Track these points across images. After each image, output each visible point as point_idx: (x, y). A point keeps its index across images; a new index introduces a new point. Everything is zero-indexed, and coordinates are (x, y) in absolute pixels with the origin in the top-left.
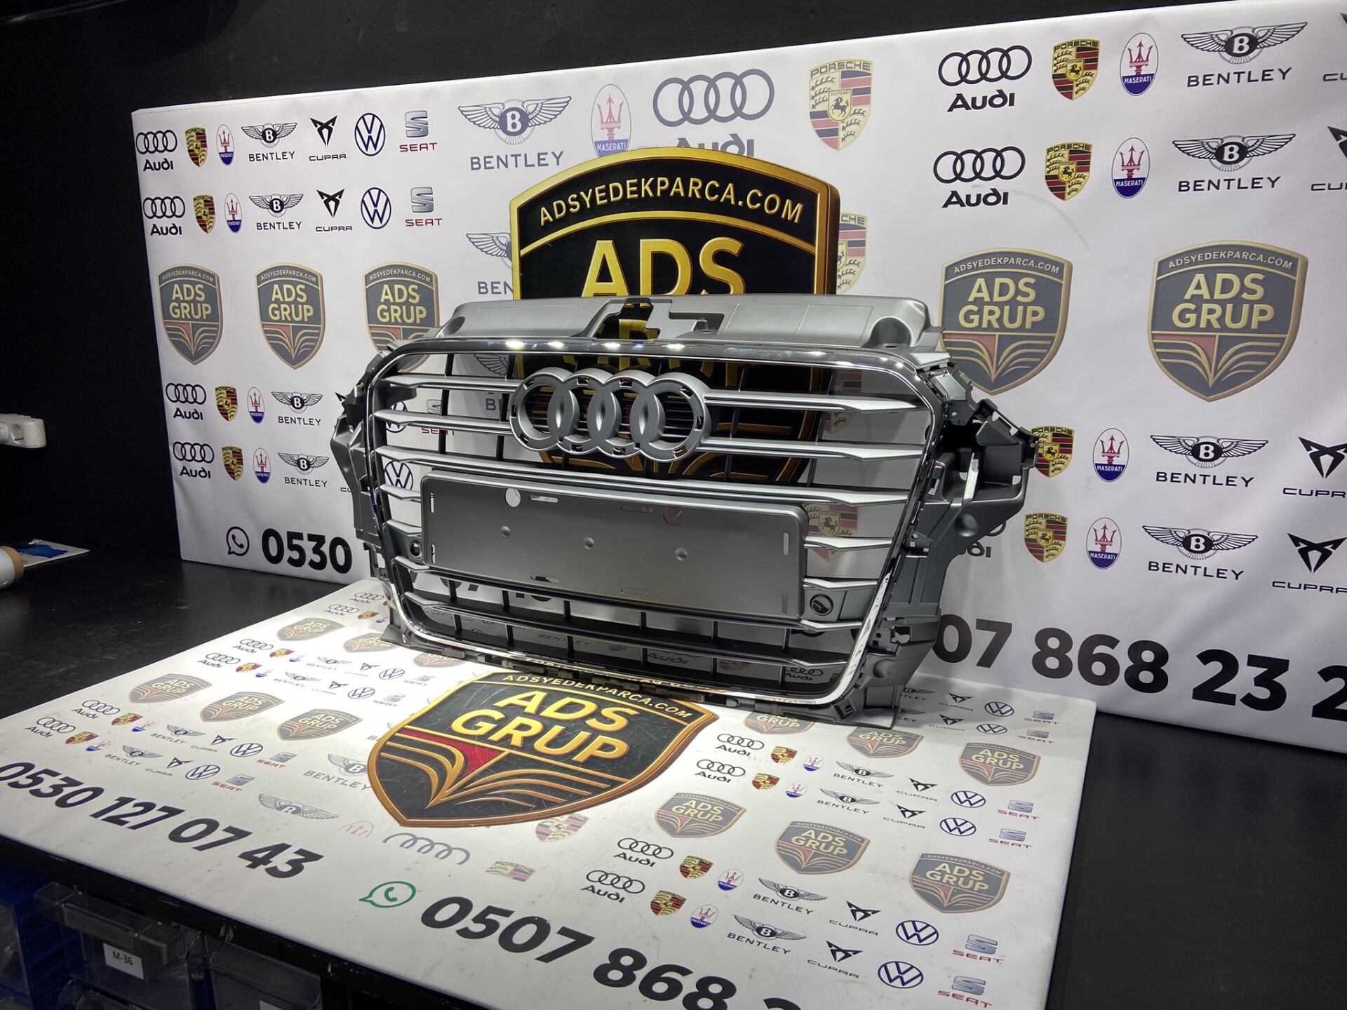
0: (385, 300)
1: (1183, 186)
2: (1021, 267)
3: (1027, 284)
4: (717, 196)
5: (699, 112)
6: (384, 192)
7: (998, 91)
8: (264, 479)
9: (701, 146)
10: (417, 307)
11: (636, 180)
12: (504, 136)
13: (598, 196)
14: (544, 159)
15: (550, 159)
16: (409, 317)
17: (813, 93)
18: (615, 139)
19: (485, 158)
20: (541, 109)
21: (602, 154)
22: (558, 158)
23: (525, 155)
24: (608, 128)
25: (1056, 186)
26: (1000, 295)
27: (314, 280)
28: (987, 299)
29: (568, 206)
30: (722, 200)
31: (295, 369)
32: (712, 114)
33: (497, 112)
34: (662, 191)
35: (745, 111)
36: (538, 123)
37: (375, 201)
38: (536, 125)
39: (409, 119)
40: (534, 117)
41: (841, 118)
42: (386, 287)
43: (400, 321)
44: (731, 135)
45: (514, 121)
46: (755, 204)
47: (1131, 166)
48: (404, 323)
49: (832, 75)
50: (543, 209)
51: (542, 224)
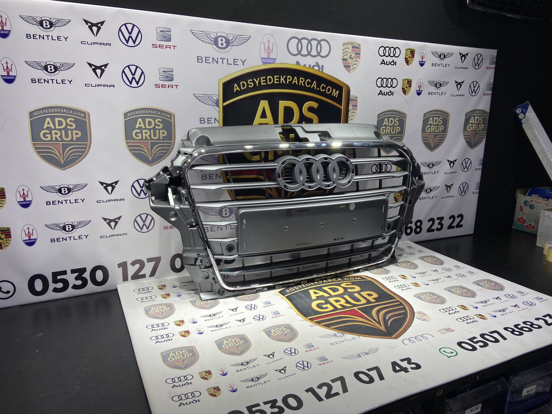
0: (139, 127)
1: (429, 93)
2: (395, 115)
3: (397, 120)
4: (310, 85)
5: (304, 52)
6: (139, 67)
7: (393, 60)
8: (30, 243)
9: (305, 65)
10: (160, 131)
11: (278, 76)
12: (217, 48)
13: (262, 81)
14: (237, 62)
15: (239, 62)
16: (155, 136)
17: (343, 52)
18: (270, 57)
19: (206, 57)
20: (236, 38)
21: (264, 63)
22: (243, 62)
23: (228, 59)
24: (267, 53)
25: (404, 92)
26: (391, 123)
27: (82, 115)
28: (388, 125)
29: (248, 84)
30: (312, 87)
31: (63, 170)
32: (309, 54)
33: (213, 36)
34: (289, 82)
35: (321, 54)
36: (234, 45)
37: (133, 73)
38: (233, 46)
39: (159, 31)
40: (232, 42)
41: (351, 62)
42: (140, 120)
43: (149, 138)
44: (316, 63)
45: (223, 42)
46: (323, 90)
47: (420, 87)
48: (151, 139)
49: (349, 47)
50: (235, 85)
51: (235, 91)
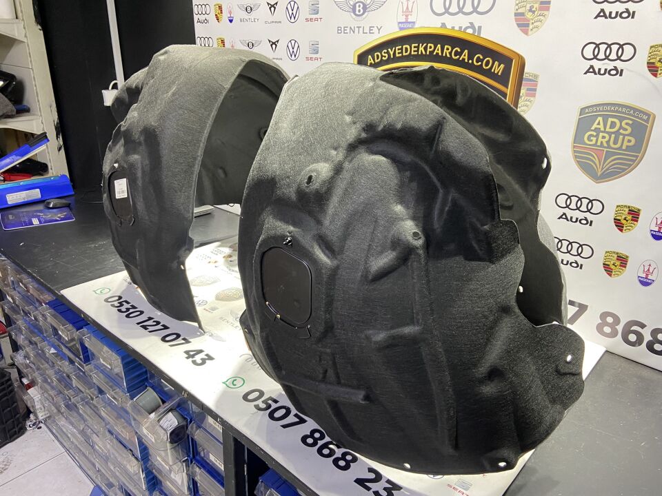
2: (625, 113)
3: (627, 124)
4: (458, 56)
5: (454, 9)
6: (297, 42)
9: (453, 28)
11: (417, 45)
12: (354, 16)
13: (397, 51)
14: (372, 30)
15: (375, 30)
17: (518, 2)
18: (408, 21)
19: (344, 27)
20: (373, 2)
21: (401, 29)
22: (379, 30)
23: (364, 27)
24: (405, 15)
26: (610, 128)
28: (602, 129)
29: (382, 56)
30: (461, 59)
32: (461, 11)
33: (352, 3)
34: (430, 52)
35: (479, 10)
36: (371, 10)
37: (293, 47)
39: (310, 5)
40: (369, 7)
41: (532, 17)
44: (470, 23)
45: (360, 8)
46: (478, 63)
50: (370, 57)
51: (369, 64)
